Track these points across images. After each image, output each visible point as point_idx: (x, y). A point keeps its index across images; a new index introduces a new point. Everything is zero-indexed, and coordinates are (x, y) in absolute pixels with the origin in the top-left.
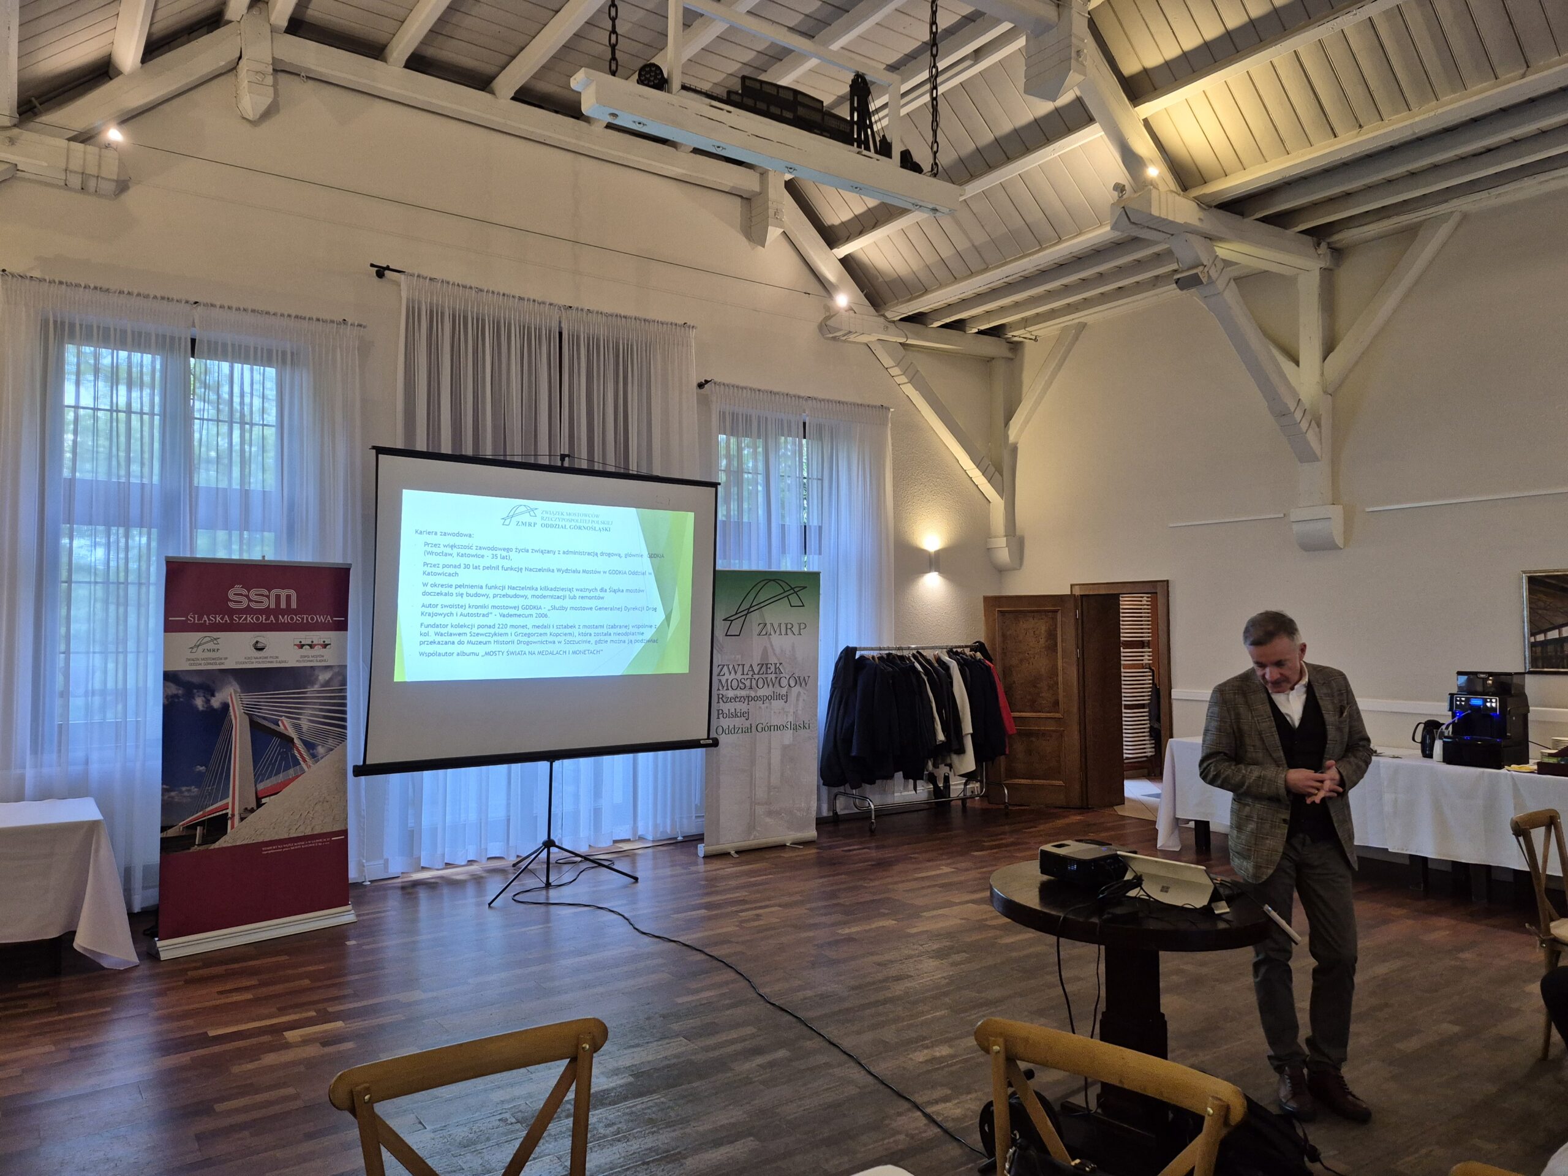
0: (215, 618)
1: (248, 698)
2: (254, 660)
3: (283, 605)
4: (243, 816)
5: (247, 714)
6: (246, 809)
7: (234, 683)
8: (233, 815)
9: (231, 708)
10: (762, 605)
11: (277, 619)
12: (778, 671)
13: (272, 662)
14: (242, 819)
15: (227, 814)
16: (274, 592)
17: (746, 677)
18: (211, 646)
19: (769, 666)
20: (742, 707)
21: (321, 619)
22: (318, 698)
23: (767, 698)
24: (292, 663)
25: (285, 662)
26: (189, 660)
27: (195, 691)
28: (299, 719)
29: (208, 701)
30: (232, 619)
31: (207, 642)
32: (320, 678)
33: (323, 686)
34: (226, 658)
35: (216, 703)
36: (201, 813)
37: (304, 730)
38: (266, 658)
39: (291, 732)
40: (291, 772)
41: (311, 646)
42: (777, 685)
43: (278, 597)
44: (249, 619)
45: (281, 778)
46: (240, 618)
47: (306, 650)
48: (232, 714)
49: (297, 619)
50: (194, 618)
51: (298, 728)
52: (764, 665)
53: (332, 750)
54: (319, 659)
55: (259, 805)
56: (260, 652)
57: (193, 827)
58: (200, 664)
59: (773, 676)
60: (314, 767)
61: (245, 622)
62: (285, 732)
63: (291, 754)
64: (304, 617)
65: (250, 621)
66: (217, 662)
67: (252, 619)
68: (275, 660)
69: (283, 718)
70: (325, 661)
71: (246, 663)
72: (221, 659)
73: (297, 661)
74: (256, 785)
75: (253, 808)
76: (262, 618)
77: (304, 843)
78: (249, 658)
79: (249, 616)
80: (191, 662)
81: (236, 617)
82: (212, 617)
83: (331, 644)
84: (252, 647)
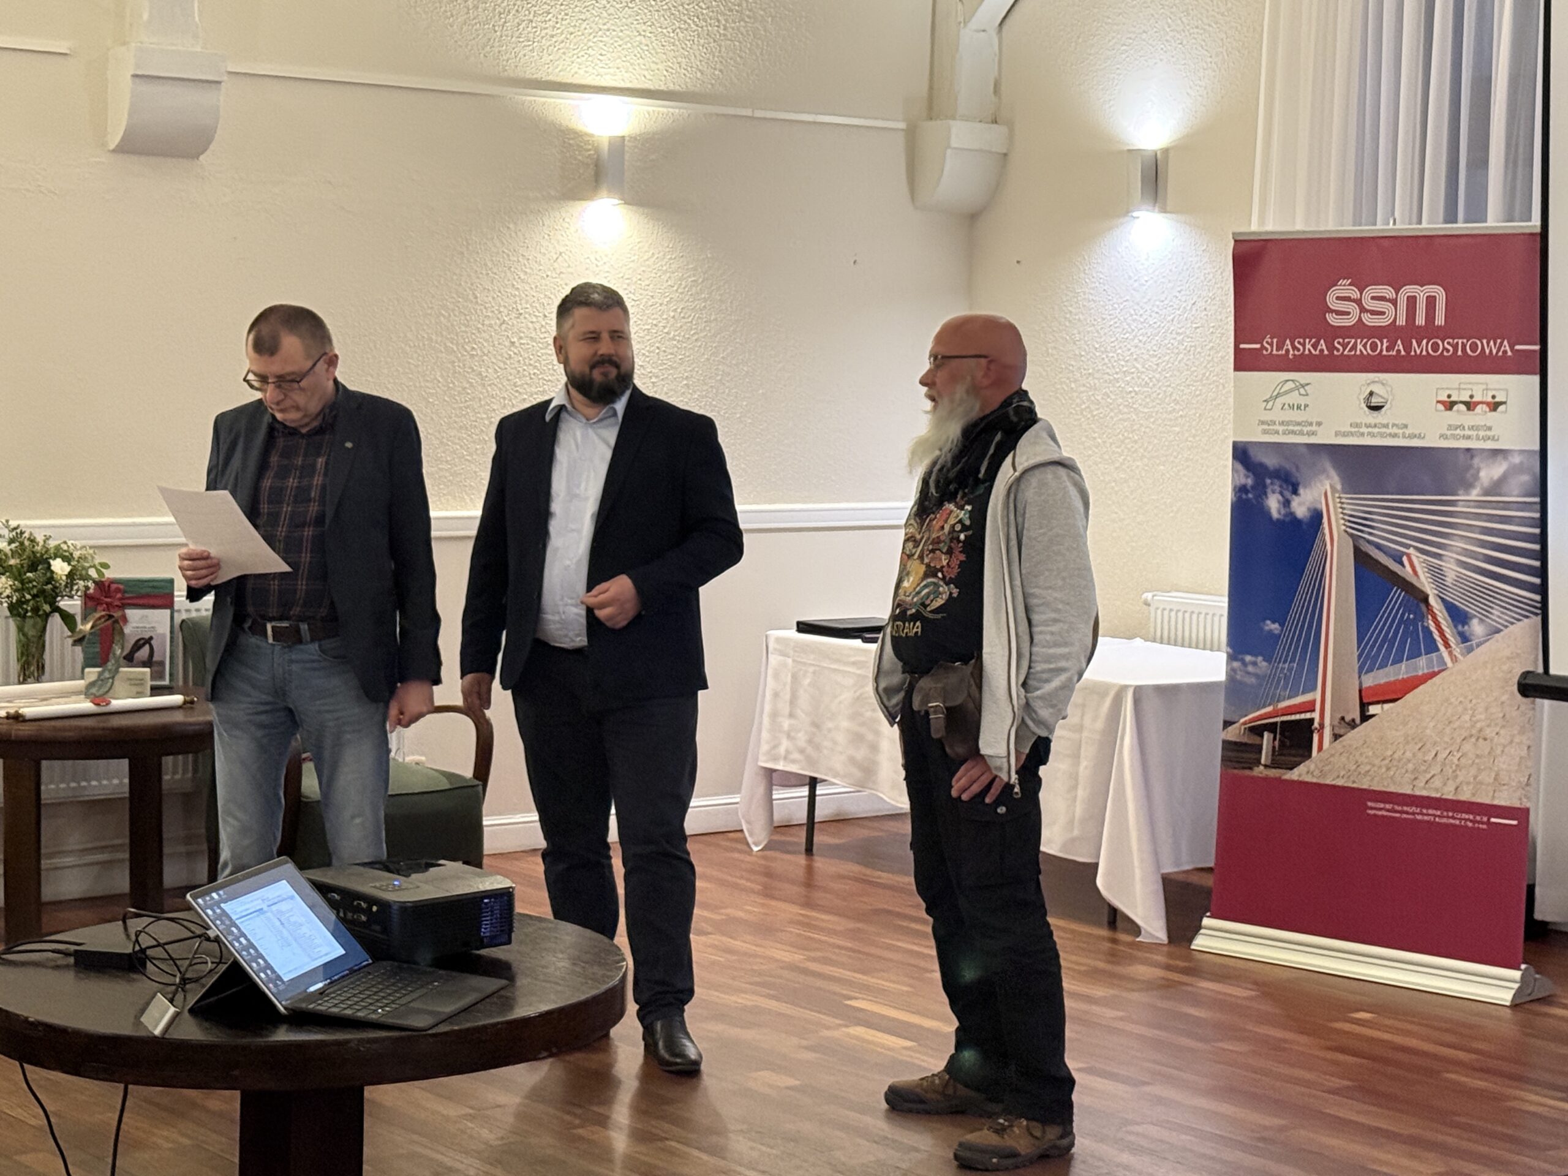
0: (1304, 345)
1: (1356, 504)
2: (1364, 430)
3: (1420, 320)
4: (1336, 732)
5: (1351, 535)
6: (1343, 718)
7: (1333, 473)
8: (1322, 725)
9: (1325, 521)
11: (1408, 347)
13: (1395, 436)
14: (1336, 737)
15: (1312, 721)
18: (1294, 398)
21: (1490, 347)
22: (1478, 517)
24: (1431, 441)
25: (1420, 437)
26: (1263, 423)
27: (1268, 481)
28: (1438, 556)
29: (1287, 503)
30: (1331, 347)
31: (1291, 390)
32: (1482, 474)
33: (1487, 493)
34: (1319, 424)
35: (1300, 508)
36: (1269, 709)
37: (1450, 579)
38: (1386, 426)
39: (1425, 582)
40: (1422, 665)
41: (1470, 406)
43: (1412, 301)
44: (1359, 347)
45: (1401, 671)
46: (1345, 346)
47: (1459, 414)
48: (1326, 531)
49: (1446, 346)
50: (1271, 345)
51: (1437, 574)
53: (1498, 631)
54: (1482, 433)
55: (1365, 717)
56: (1375, 414)
57: (1257, 731)
58: (1277, 432)
60: (1466, 662)
61: (1353, 353)
62: (1414, 580)
63: (1423, 626)
64: (1457, 343)
65: (1361, 351)
66: (1305, 429)
67: (1365, 346)
68: (1401, 431)
69: (1411, 551)
70: (1493, 439)
71: (1352, 434)
72: (1311, 424)
73: (1441, 436)
74: (1360, 677)
75: (1353, 720)
76: (1382, 344)
77: (1439, 813)
78: (1357, 425)
79: (1359, 341)
80: (1266, 427)
81: (1339, 343)
82: (1299, 343)
83: (1504, 403)
84: (1362, 401)
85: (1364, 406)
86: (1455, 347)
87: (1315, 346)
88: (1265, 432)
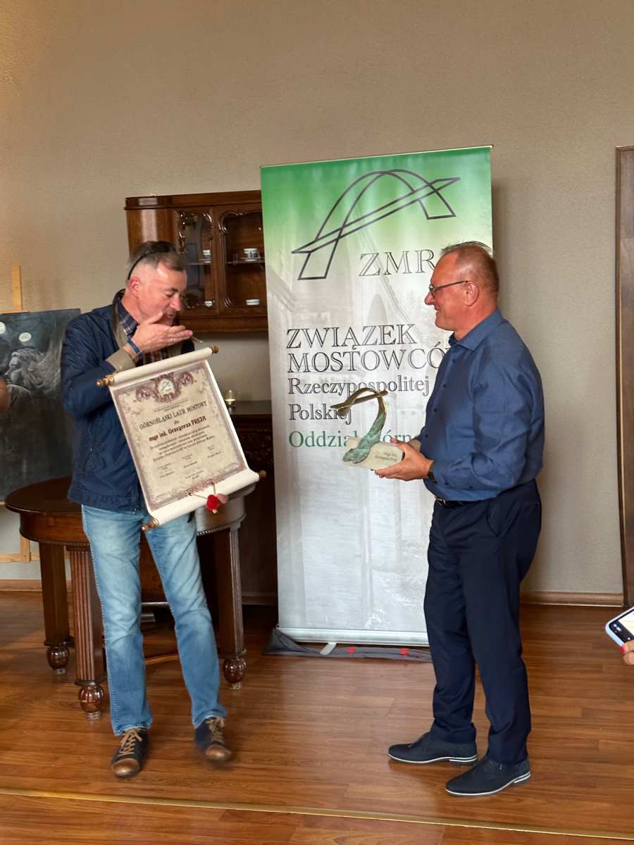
10: (368, 220)
12: (406, 339)
17: (341, 350)
19: (386, 331)
23: (388, 386)
42: (405, 363)
52: (377, 328)
59: (397, 348)
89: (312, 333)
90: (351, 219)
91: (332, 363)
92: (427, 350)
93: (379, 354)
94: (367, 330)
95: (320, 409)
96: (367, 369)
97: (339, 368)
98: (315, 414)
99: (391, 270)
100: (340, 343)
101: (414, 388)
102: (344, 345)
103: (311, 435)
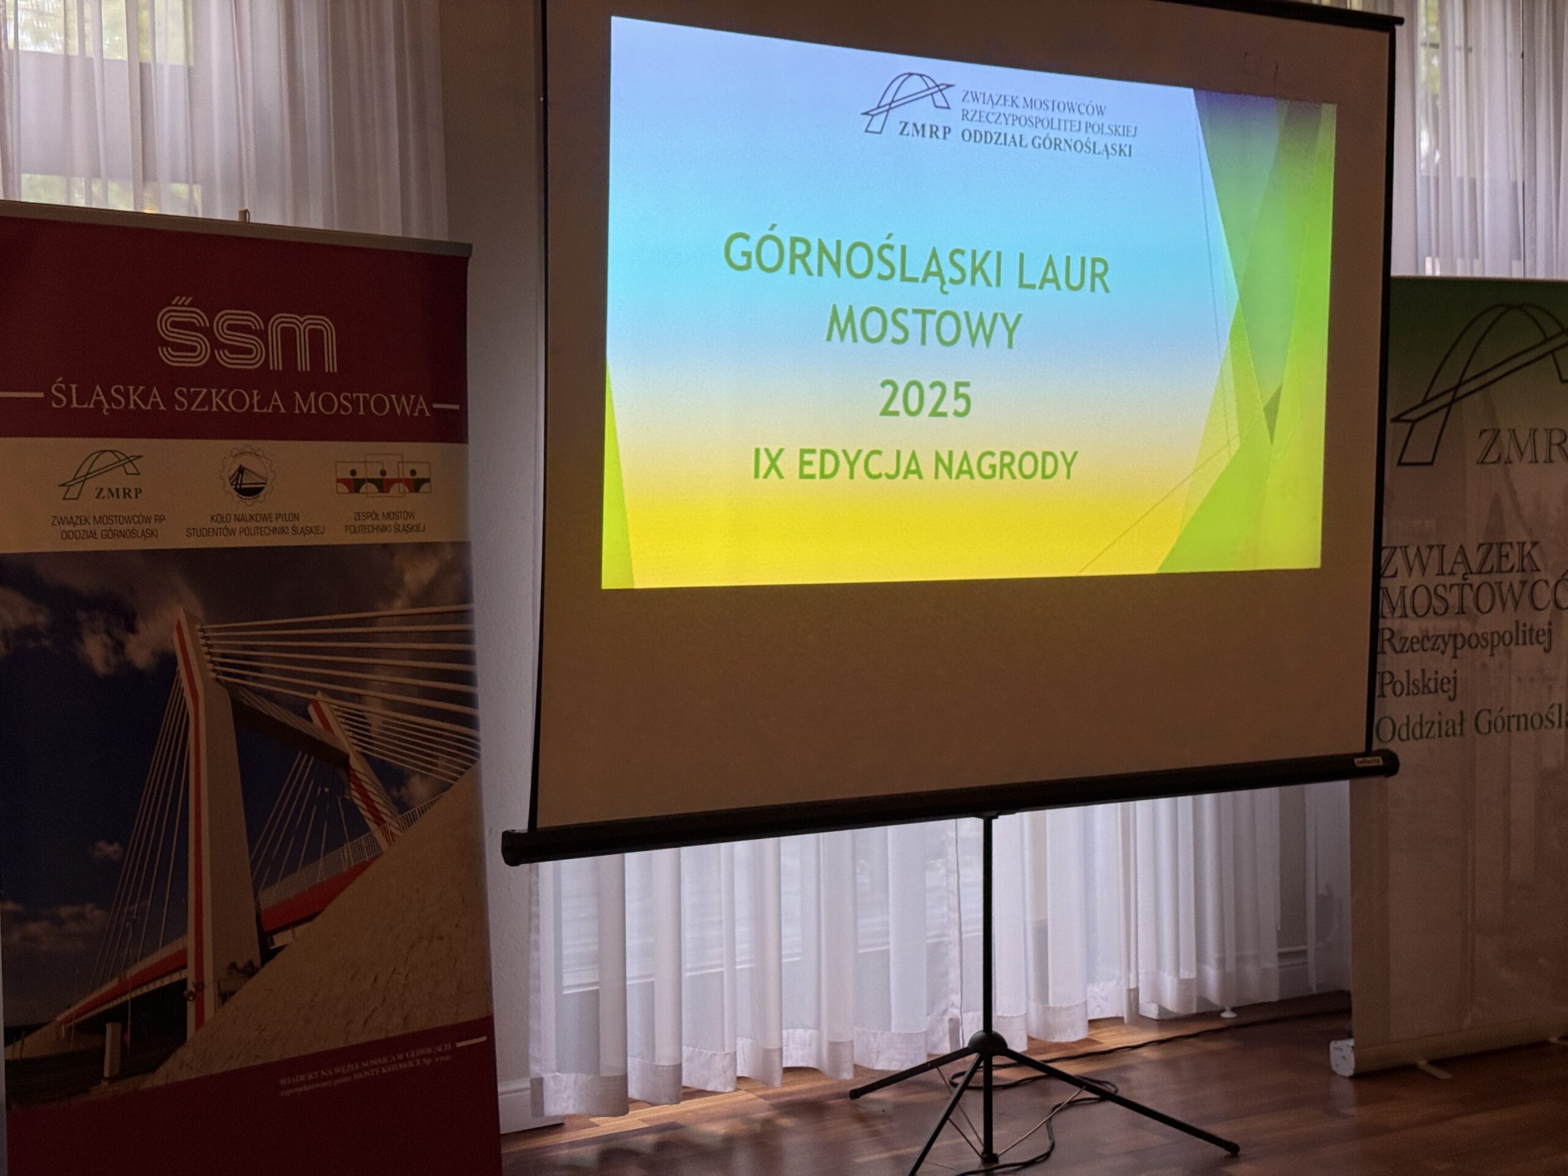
0: (126, 396)
1: (228, 637)
2: (236, 525)
3: (304, 363)
4: (224, 990)
5: (227, 685)
6: (233, 966)
7: (187, 592)
8: (200, 986)
9: (181, 667)
10: (1490, 377)
11: (289, 402)
12: (1528, 564)
13: (282, 531)
14: (224, 997)
15: (184, 982)
16: (280, 321)
17: (1448, 580)
18: (118, 479)
19: (1506, 549)
20: (1442, 664)
21: (402, 405)
22: (405, 636)
23: (1502, 638)
24: (334, 537)
25: (316, 531)
26: (62, 521)
27: (82, 615)
28: (358, 698)
29: (119, 647)
30: (170, 400)
31: (111, 467)
32: (408, 577)
33: (415, 602)
34: (160, 519)
35: (139, 651)
36: (112, 984)
37: (374, 731)
38: (268, 517)
39: (343, 739)
40: (347, 855)
41: (383, 485)
42: (1525, 602)
43: (288, 336)
44: (215, 400)
45: (320, 871)
46: (191, 399)
47: (370, 499)
48: (185, 684)
49: (341, 401)
50: (66, 393)
51: (357, 724)
52: (1494, 547)
53: (445, 787)
54: (400, 522)
55: (268, 954)
56: (249, 501)
57: (93, 1026)
58: (92, 535)
59: (1516, 578)
60: (407, 839)
61: (206, 409)
62: (326, 738)
63: (344, 800)
64: (358, 397)
65: (218, 405)
66: (140, 528)
67: (224, 399)
68: (289, 524)
69: (319, 696)
70: (417, 528)
71: (215, 532)
72: (148, 520)
73: (347, 528)
74: (256, 896)
75: (251, 963)
76: (251, 398)
77: (385, 1060)
78: (222, 518)
79: (214, 391)
80: (67, 528)
81: (181, 393)
82: (117, 391)
83: (428, 480)
84: (228, 484)
85: (231, 489)
86: (355, 403)
87: (144, 397)
88: (66, 536)
89: (1412, 552)
90: (1470, 374)
91: (1436, 602)
92: (1552, 584)
93: (1494, 586)
94: (1483, 549)
95: (1417, 678)
96: (1478, 609)
97: (1443, 610)
98: (1411, 687)
99: (1514, 456)
100: (1447, 570)
101: (1534, 640)
102: (1452, 573)
103: (1405, 721)
